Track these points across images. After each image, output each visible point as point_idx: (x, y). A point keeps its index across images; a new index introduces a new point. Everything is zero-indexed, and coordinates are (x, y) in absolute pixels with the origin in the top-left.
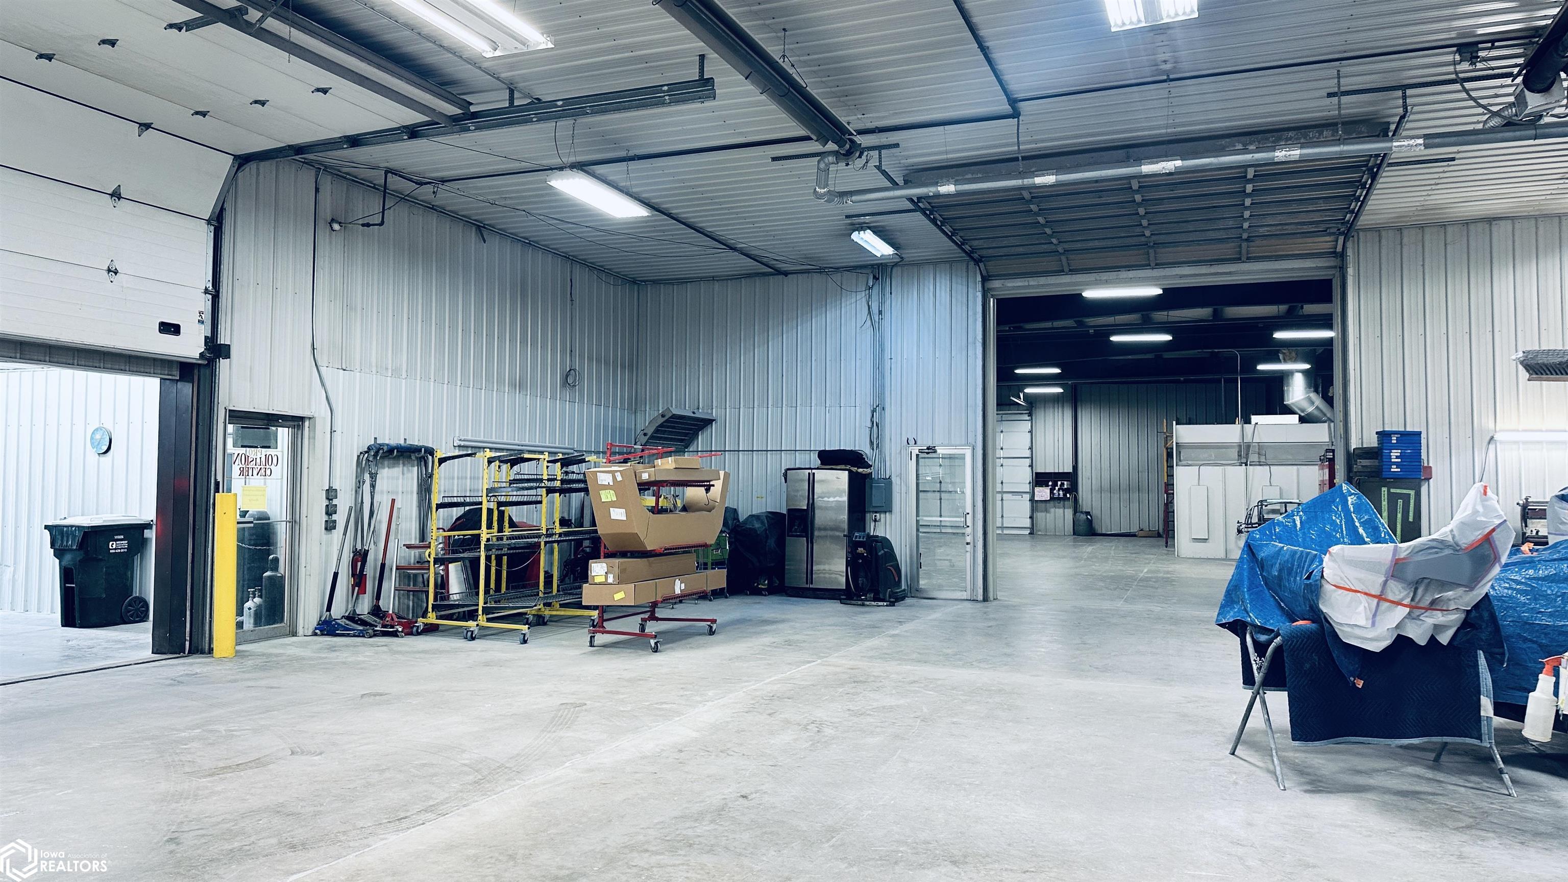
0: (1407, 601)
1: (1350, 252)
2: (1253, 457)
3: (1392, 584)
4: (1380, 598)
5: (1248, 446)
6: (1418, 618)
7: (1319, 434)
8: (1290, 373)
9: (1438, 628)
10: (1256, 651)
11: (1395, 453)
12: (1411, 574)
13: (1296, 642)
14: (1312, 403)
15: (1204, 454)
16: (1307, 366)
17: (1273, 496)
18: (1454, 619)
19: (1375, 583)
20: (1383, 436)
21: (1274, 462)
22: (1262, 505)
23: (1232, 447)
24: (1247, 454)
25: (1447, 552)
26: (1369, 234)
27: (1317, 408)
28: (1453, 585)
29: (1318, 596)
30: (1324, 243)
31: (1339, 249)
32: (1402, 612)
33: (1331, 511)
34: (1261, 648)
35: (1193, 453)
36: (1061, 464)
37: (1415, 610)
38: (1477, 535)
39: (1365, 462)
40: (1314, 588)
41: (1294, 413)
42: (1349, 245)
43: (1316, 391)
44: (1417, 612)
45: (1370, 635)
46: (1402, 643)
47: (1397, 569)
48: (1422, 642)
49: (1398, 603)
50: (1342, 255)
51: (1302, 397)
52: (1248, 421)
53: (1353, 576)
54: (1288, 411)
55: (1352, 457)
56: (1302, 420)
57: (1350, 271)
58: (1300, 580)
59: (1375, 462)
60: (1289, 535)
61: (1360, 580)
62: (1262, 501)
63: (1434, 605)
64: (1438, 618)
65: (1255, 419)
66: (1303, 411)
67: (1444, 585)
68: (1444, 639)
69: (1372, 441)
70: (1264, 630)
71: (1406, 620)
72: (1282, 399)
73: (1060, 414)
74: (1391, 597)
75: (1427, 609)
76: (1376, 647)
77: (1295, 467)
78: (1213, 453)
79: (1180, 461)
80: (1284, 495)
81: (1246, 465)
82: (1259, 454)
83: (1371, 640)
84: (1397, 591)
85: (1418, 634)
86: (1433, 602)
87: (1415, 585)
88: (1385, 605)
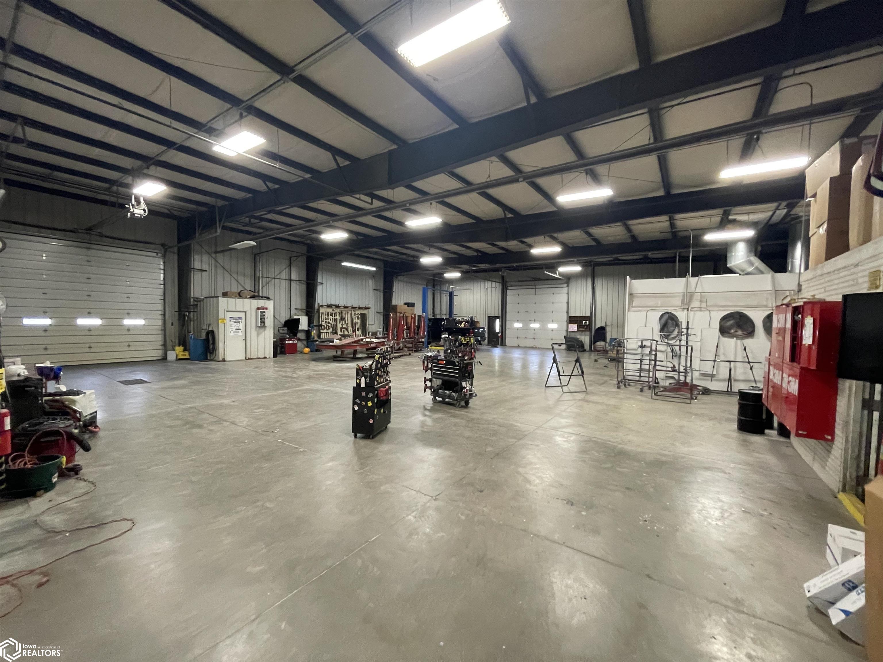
2: (695, 304)
5: (691, 295)
8: (734, 241)
14: (752, 264)
15: (652, 302)
16: (751, 234)
23: (676, 295)
24: (690, 301)
27: (756, 268)
35: (644, 301)
36: (584, 311)
41: (735, 273)
51: (743, 260)
54: (729, 271)
66: (743, 271)
72: (726, 265)
73: (585, 283)
78: (660, 301)
79: (632, 307)
81: (688, 310)
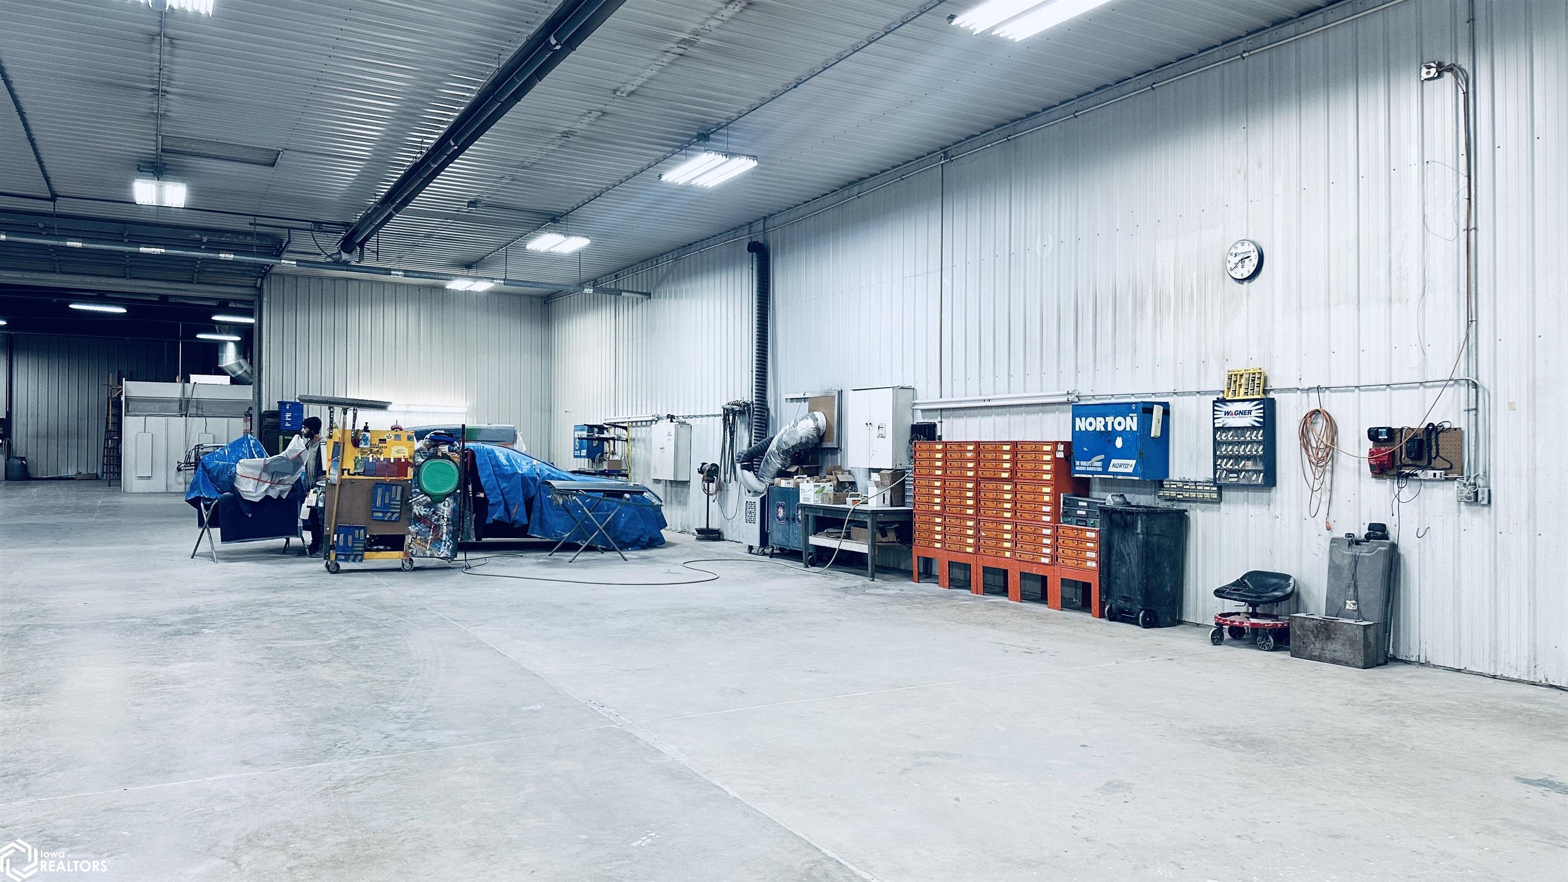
0: (269, 481)
1: (265, 287)
2: (192, 410)
3: (264, 474)
4: (259, 480)
5: (188, 401)
6: (273, 488)
7: (245, 393)
8: (224, 342)
9: (282, 492)
10: (205, 508)
11: (288, 415)
12: (271, 470)
13: (223, 503)
14: (242, 367)
15: (150, 406)
16: (238, 339)
17: (208, 442)
18: (289, 487)
19: (257, 473)
20: (282, 404)
21: (210, 414)
22: (198, 448)
23: (175, 401)
24: (187, 407)
25: (284, 461)
26: (278, 278)
27: (245, 371)
28: (287, 474)
29: (234, 481)
30: (248, 281)
31: (258, 285)
32: (267, 485)
33: (242, 447)
34: (207, 507)
35: (141, 406)
37: (273, 485)
38: (295, 454)
39: (270, 420)
40: (233, 477)
41: (226, 374)
42: (265, 282)
43: (245, 358)
44: (274, 485)
45: (254, 495)
46: (267, 499)
47: (265, 469)
48: (275, 498)
49: (266, 482)
50: (260, 289)
51: (234, 362)
52: (188, 381)
53: (248, 471)
54: (221, 372)
55: (262, 416)
56: (234, 381)
57: (265, 299)
58: (225, 477)
59: (276, 420)
60: (223, 458)
61: (252, 474)
62: (198, 445)
63: (280, 482)
64: (281, 487)
65: (194, 378)
66: (234, 373)
67: (284, 474)
68: (284, 496)
69: (275, 407)
70: (209, 499)
71: (270, 489)
72: (217, 363)
74: (263, 479)
75: (277, 484)
76: (257, 500)
77: (226, 419)
78: (157, 405)
79: (128, 411)
80: (217, 440)
81: (186, 416)
82: (197, 408)
83: (256, 497)
84: (265, 477)
85: (273, 494)
86: (280, 481)
87: (273, 474)
88: (261, 483)
